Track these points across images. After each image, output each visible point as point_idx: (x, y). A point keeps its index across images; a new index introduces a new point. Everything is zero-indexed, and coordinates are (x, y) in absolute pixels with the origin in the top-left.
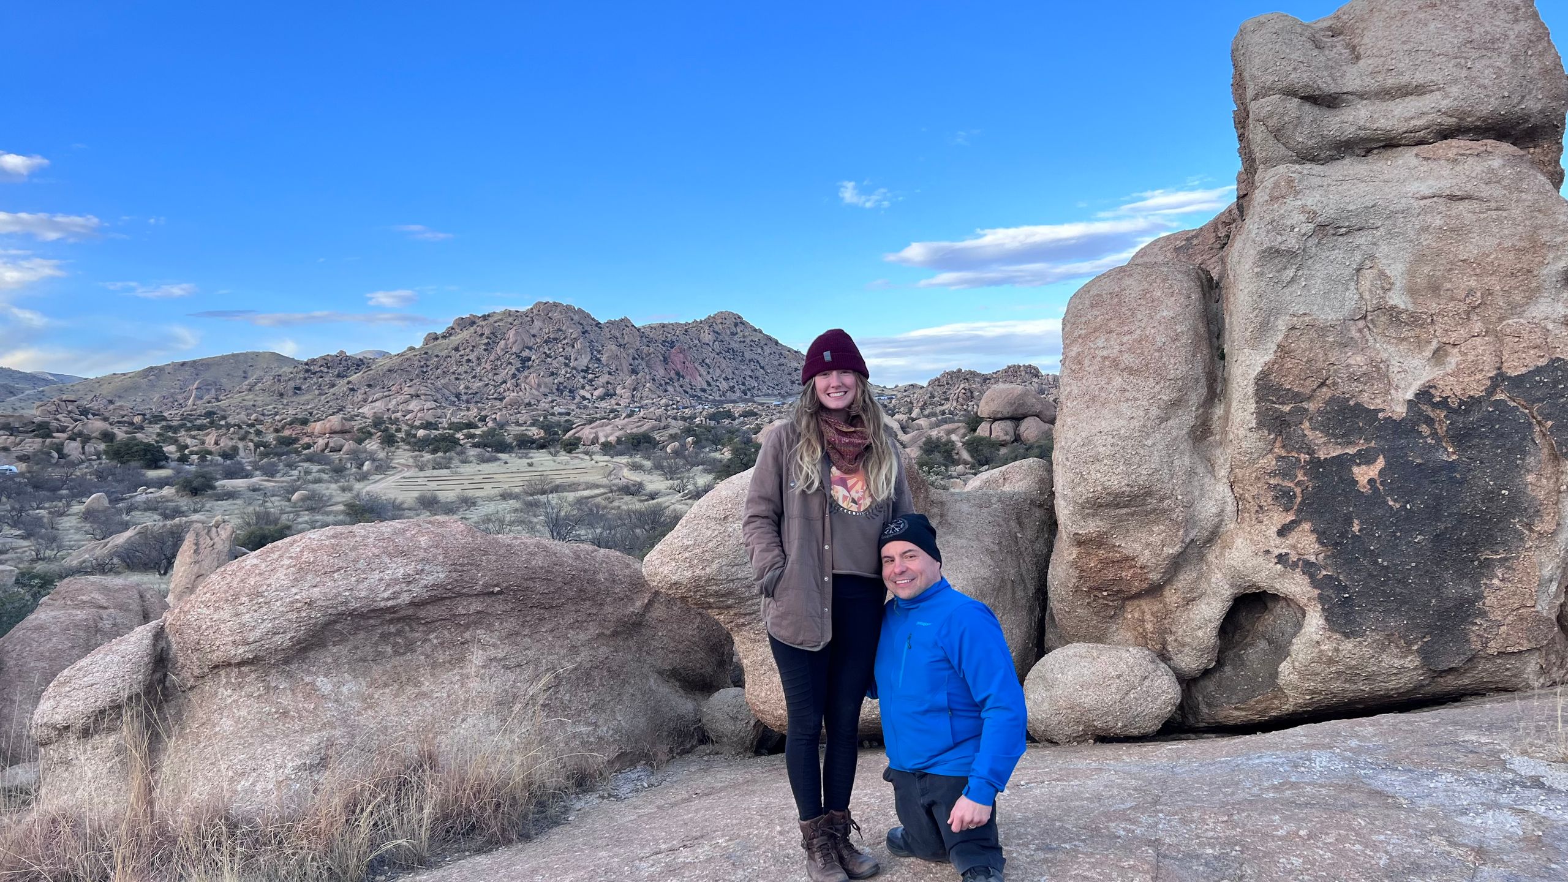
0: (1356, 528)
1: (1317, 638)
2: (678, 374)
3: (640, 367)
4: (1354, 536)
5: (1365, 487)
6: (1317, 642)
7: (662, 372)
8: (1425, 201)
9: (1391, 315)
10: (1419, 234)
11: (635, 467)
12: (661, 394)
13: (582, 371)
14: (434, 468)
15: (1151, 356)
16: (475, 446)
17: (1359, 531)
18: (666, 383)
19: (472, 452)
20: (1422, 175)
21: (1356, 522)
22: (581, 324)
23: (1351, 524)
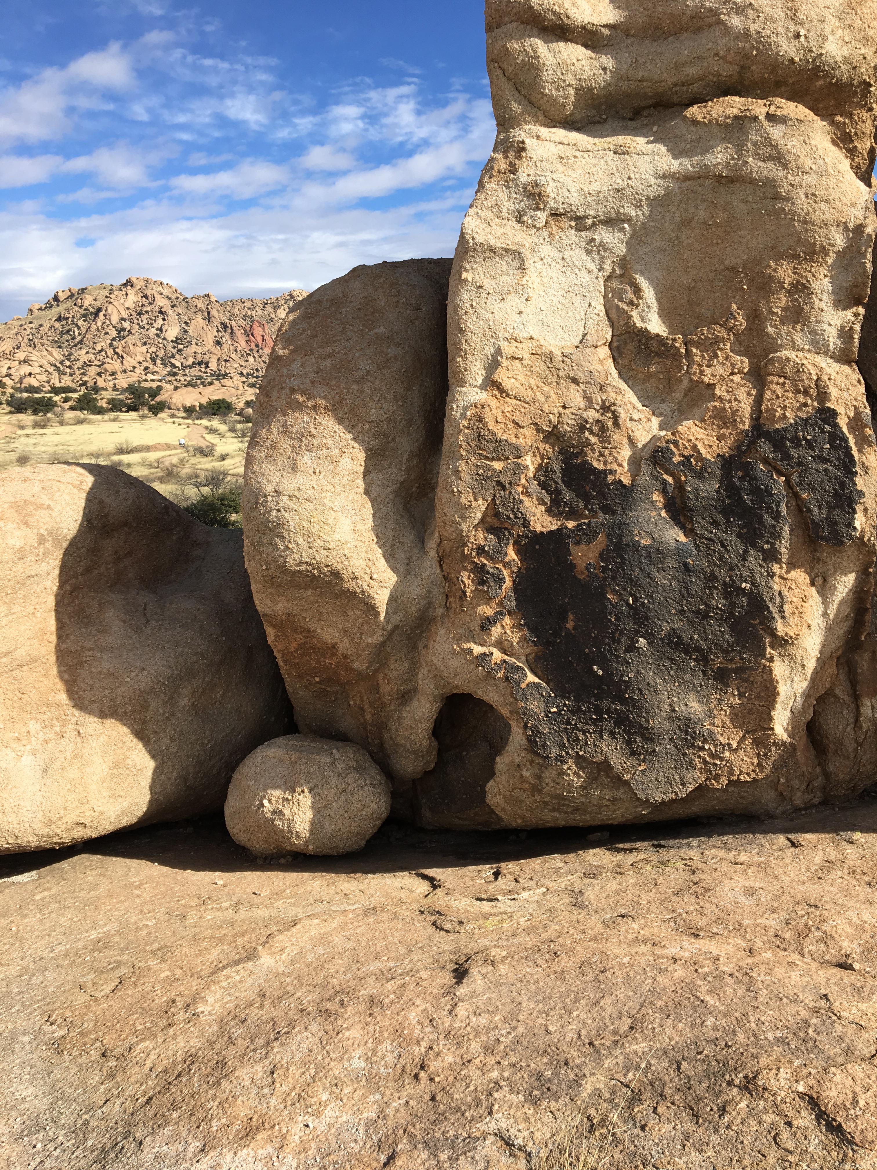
0: (570, 625)
1: (518, 760)
2: (257, 346)
3: (224, 339)
4: (568, 633)
5: (582, 573)
6: (518, 765)
7: (243, 343)
8: (688, 183)
9: (640, 341)
10: (679, 229)
11: (212, 431)
12: (244, 364)
13: (172, 341)
14: (34, 428)
15: (348, 389)
16: (72, 408)
17: (575, 628)
18: (247, 354)
19: (70, 415)
20: (688, 146)
21: (571, 616)
22: (170, 299)
23: (565, 619)
